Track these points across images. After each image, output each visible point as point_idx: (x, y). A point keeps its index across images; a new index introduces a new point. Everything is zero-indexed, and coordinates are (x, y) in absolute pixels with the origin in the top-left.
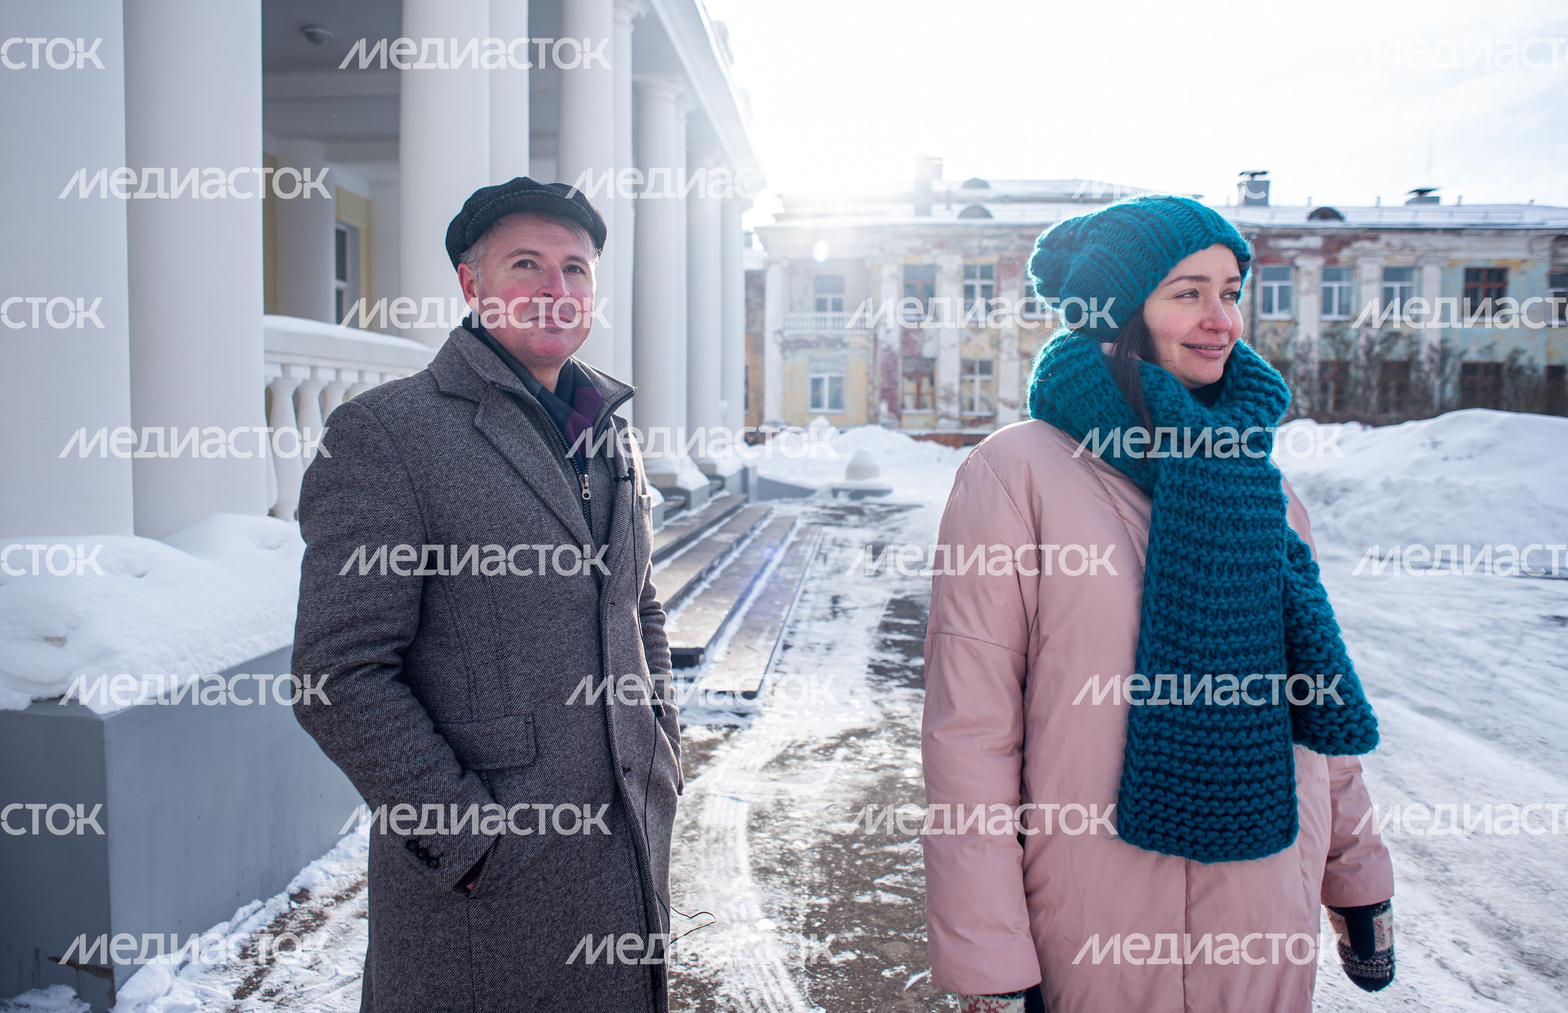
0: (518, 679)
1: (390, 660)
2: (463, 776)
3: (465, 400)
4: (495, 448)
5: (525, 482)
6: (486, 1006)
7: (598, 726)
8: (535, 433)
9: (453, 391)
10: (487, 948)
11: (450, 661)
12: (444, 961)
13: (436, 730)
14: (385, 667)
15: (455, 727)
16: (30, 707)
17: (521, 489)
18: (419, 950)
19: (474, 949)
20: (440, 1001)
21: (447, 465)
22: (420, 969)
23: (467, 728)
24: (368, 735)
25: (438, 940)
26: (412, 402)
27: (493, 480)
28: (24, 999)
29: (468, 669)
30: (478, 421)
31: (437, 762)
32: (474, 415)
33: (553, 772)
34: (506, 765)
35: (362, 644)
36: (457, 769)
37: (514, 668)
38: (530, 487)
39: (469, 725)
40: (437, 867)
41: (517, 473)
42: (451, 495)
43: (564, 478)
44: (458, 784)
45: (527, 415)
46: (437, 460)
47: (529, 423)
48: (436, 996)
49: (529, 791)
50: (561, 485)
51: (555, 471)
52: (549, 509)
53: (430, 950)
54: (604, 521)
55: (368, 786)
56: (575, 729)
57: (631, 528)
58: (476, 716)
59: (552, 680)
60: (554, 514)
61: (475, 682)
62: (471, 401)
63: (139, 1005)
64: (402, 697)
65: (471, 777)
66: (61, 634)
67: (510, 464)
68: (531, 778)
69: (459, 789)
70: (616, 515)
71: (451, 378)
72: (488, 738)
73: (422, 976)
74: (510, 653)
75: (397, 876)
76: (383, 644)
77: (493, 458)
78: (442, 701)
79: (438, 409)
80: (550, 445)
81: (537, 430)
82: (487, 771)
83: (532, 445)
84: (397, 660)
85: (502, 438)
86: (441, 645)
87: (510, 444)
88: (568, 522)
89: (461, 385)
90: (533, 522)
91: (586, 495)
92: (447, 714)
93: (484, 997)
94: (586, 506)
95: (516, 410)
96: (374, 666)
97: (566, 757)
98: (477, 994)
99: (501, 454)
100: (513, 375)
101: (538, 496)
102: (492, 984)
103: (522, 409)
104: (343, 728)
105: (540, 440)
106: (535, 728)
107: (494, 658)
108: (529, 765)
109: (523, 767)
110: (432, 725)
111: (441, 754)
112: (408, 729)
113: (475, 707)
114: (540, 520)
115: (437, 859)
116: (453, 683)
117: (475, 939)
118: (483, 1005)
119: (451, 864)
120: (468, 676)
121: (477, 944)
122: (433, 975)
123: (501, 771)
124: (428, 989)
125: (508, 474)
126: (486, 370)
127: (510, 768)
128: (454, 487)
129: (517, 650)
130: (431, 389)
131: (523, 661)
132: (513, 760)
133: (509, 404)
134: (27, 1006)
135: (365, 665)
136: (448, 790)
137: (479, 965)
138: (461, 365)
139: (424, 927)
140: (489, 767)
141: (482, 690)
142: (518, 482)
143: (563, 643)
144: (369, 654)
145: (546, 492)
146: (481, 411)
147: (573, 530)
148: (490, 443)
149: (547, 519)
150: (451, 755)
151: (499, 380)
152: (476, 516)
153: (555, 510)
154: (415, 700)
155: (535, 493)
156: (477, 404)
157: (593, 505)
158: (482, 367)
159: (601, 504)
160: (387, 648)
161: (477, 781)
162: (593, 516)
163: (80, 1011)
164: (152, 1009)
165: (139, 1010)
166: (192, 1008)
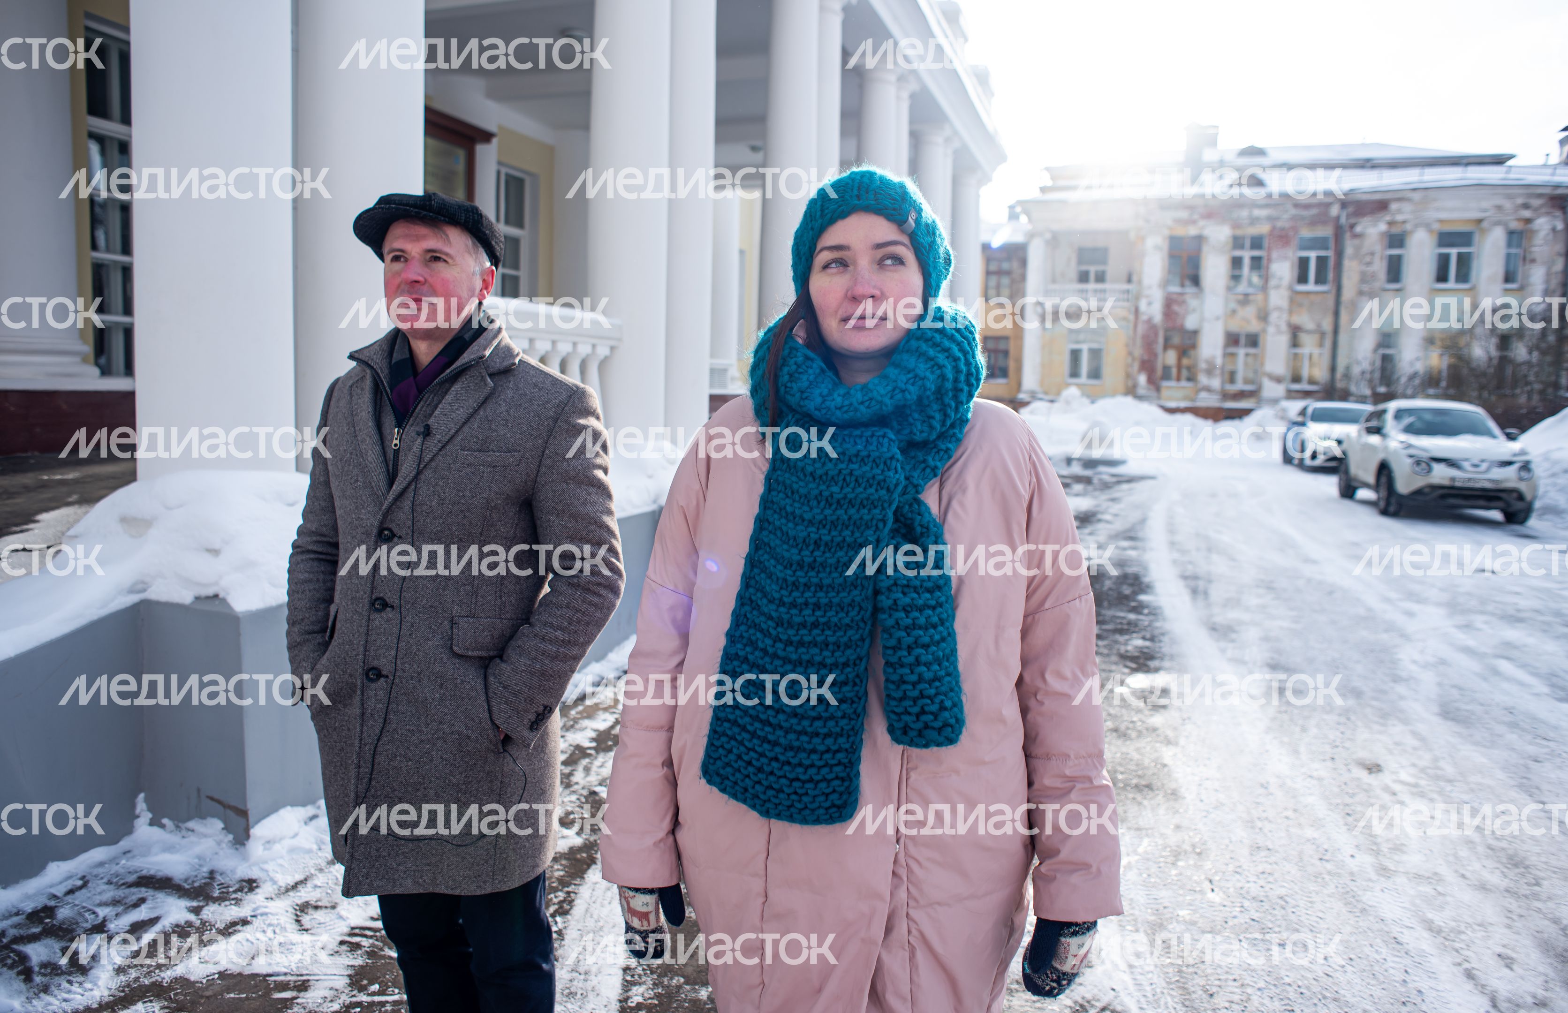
16: (193, 603)
28: (191, 824)
63: (268, 842)
66: (217, 547)
91: (395, 445)
134: (193, 831)
157: (401, 453)
163: (226, 840)
164: (277, 847)
165: (268, 846)
166: (310, 851)
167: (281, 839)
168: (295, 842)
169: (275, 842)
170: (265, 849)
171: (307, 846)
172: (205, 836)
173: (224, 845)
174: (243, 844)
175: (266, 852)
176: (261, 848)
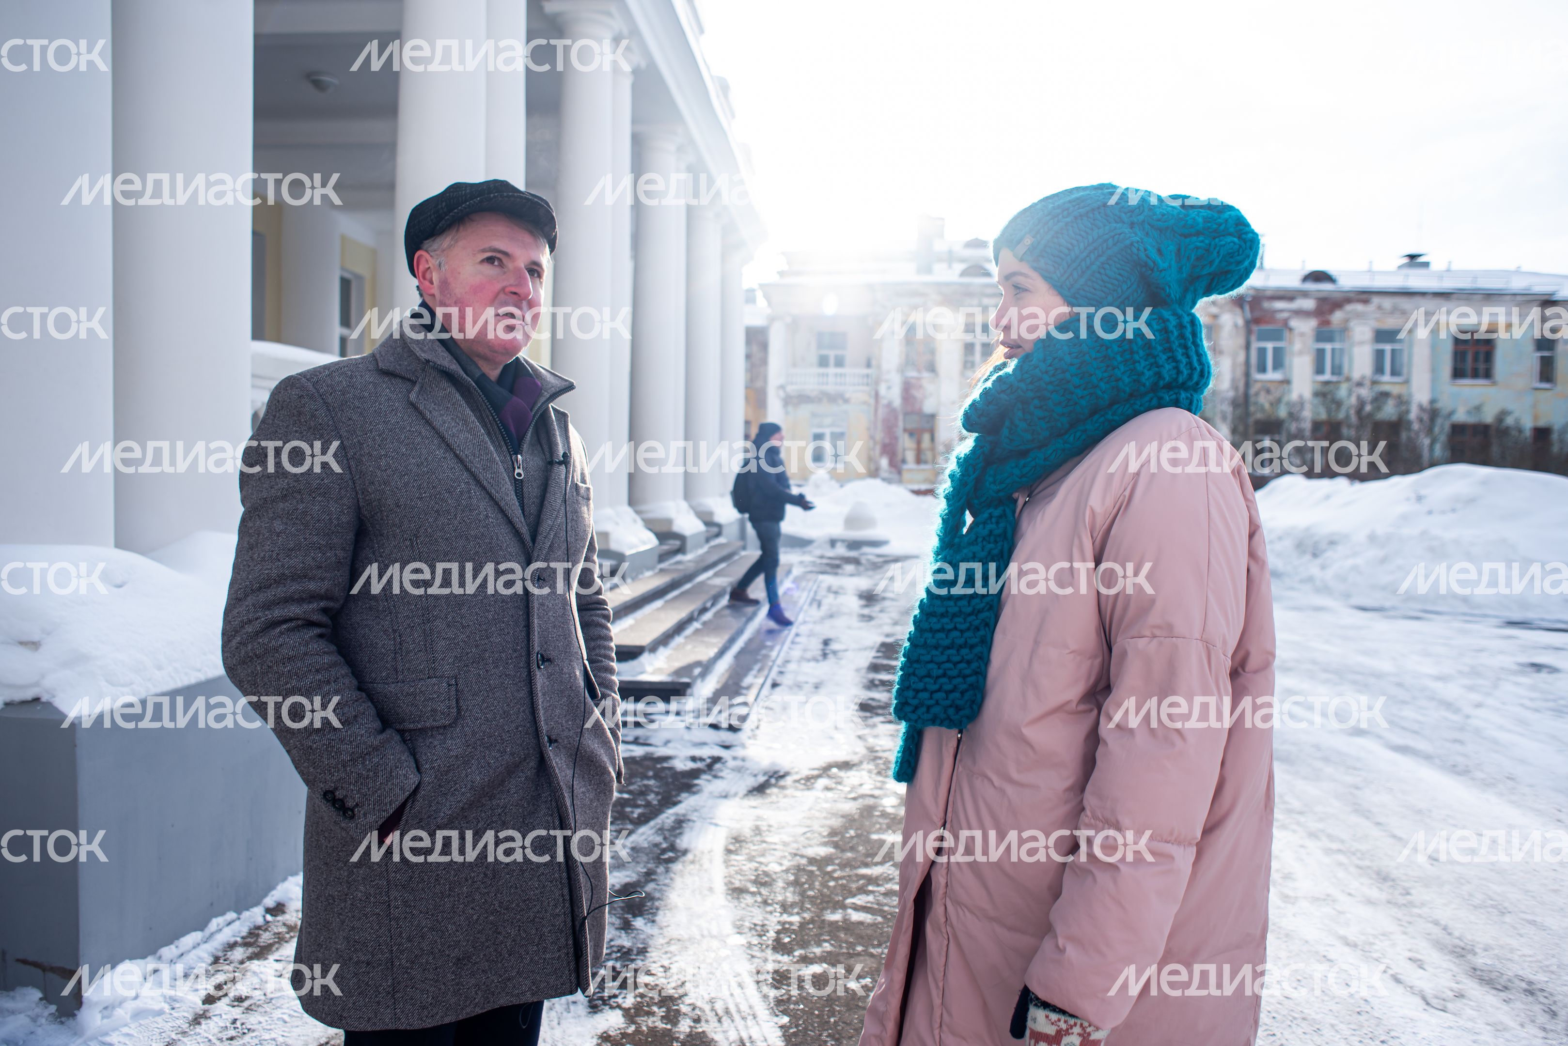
0: (443, 643)
1: (316, 617)
2: (382, 731)
3: (403, 378)
4: (428, 422)
5: (456, 456)
6: (404, 961)
7: (523, 694)
8: (468, 411)
9: (391, 369)
10: (405, 903)
11: (378, 624)
12: (365, 915)
13: (360, 689)
14: (311, 624)
15: (379, 687)
17: (452, 462)
18: (343, 905)
19: (393, 904)
20: (360, 954)
21: (380, 435)
22: (343, 922)
23: (392, 688)
24: (289, 686)
25: (360, 894)
26: (351, 377)
27: (424, 452)
29: (395, 631)
30: (413, 396)
31: (356, 716)
32: (409, 392)
33: (474, 733)
34: (428, 724)
35: (288, 600)
36: (377, 724)
37: (439, 632)
38: (461, 461)
39: (393, 686)
40: (352, 817)
41: (449, 447)
42: (383, 463)
43: (495, 455)
44: (375, 737)
45: (462, 395)
46: (371, 431)
47: (463, 403)
48: (356, 950)
49: (449, 750)
50: (492, 461)
51: (487, 448)
52: (478, 483)
53: (352, 904)
54: (537, 501)
55: (289, 736)
56: (498, 694)
57: (563, 508)
58: (400, 677)
59: (477, 646)
60: (484, 488)
61: (401, 644)
62: (409, 380)
64: (325, 653)
65: (389, 732)
66: (35, 638)
67: (442, 438)
68: (452, 738)
69: (376, 743)
70: (548, 495)
71: (392, 359)
72: (411, 698)
73: (343, 930)
74: (436, 617)
75: (326, 834)
76: (310, 602)
77: (425, 431)
78: (369, 661)
79: (375, 385)
80: (484, 426)
81: (472, 411)
82: (410, 731)
83: (466, 422)
84: (324, 619)
85: (436, 414)
86: (371, 608)
87: (444, 421)
88: (497, 496)
89: (400, 365)
90: (461, 493)
91: (519, 475)
92: (373, 675)
93: (402, 952)
94: (518, 485)
95: (451, 389)
96: (300, 622)
97: (487, 720)
98: (395, 949)
99: (434, 428)
100: (450, 357)
101: (468, 470)
102: (409, 940)
103: (458, 390)
104: (266, 680)
105: (473, 418)
106: (457, 690)
107: (420, 621)
108: (450, 725)
109: (445, 727)
110: (355, 682)
111: (361, 709)
112: (328, 682)
113: (400, 668)
114: (469, 492)
115: (352, 810)
116: (380, 645)
117: (394, 894)
118: (400, 960)
119: (365, 815)
120: (394, 638)
121: (395, 898)
122: (353, 928)
123: (423, 731)
124: (348, 942)
125: (439, 447)
126: (424, 352)
127: (432, 728)
128: (386, 456)
129: (443, 616)
130: (371, 367)
131: (448, 626)
132: (434, 720)
133: (445, 384)
135: (290, 620)
136: (365, 743)
137: (397, 919)
138: (403, 348)
139: (348, 882)
140: (412, 726)
141: (408, 652)
142: (449, 455)
143: (489, 611)
144: (294, 610)
145: (477, 466)
146: (416, 389)
147: (502, 504)
148: (423, 417)
149: (475, 491)
150: (373, 711)
151: (435, 359)
152: (406, 484)
153: (485, 483)
154: (340, 657)
155: (465, 466)
156: (414, 383)
157: (526, 485)
158: (421, 349)
159: (535, 485)
160: (314, 606)
161: (397, 738)
162: (526, 495)
163: (46, 1013)
164: (119, 1012)
165: (106, 1013)
166: (160, 1013)
167: (121, 1003)
168: (138, 1004)
169: (114, 1008)
170: (103, 1018)
171: (156, 1006)
172: (13, 1012)
173: (43, 1021)
174: (74, 1016)
175: (105, 1021)
176: (99, 1016)
